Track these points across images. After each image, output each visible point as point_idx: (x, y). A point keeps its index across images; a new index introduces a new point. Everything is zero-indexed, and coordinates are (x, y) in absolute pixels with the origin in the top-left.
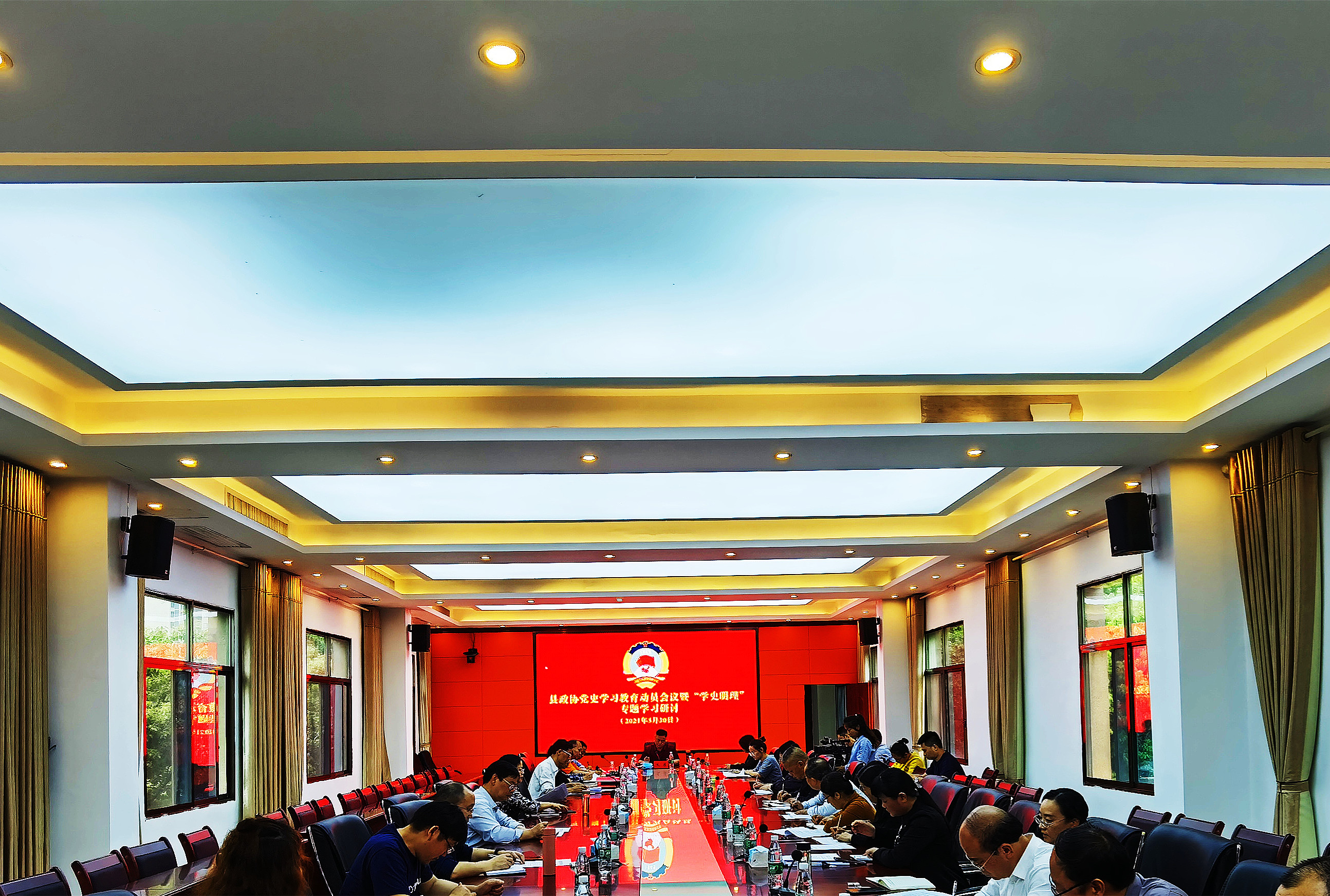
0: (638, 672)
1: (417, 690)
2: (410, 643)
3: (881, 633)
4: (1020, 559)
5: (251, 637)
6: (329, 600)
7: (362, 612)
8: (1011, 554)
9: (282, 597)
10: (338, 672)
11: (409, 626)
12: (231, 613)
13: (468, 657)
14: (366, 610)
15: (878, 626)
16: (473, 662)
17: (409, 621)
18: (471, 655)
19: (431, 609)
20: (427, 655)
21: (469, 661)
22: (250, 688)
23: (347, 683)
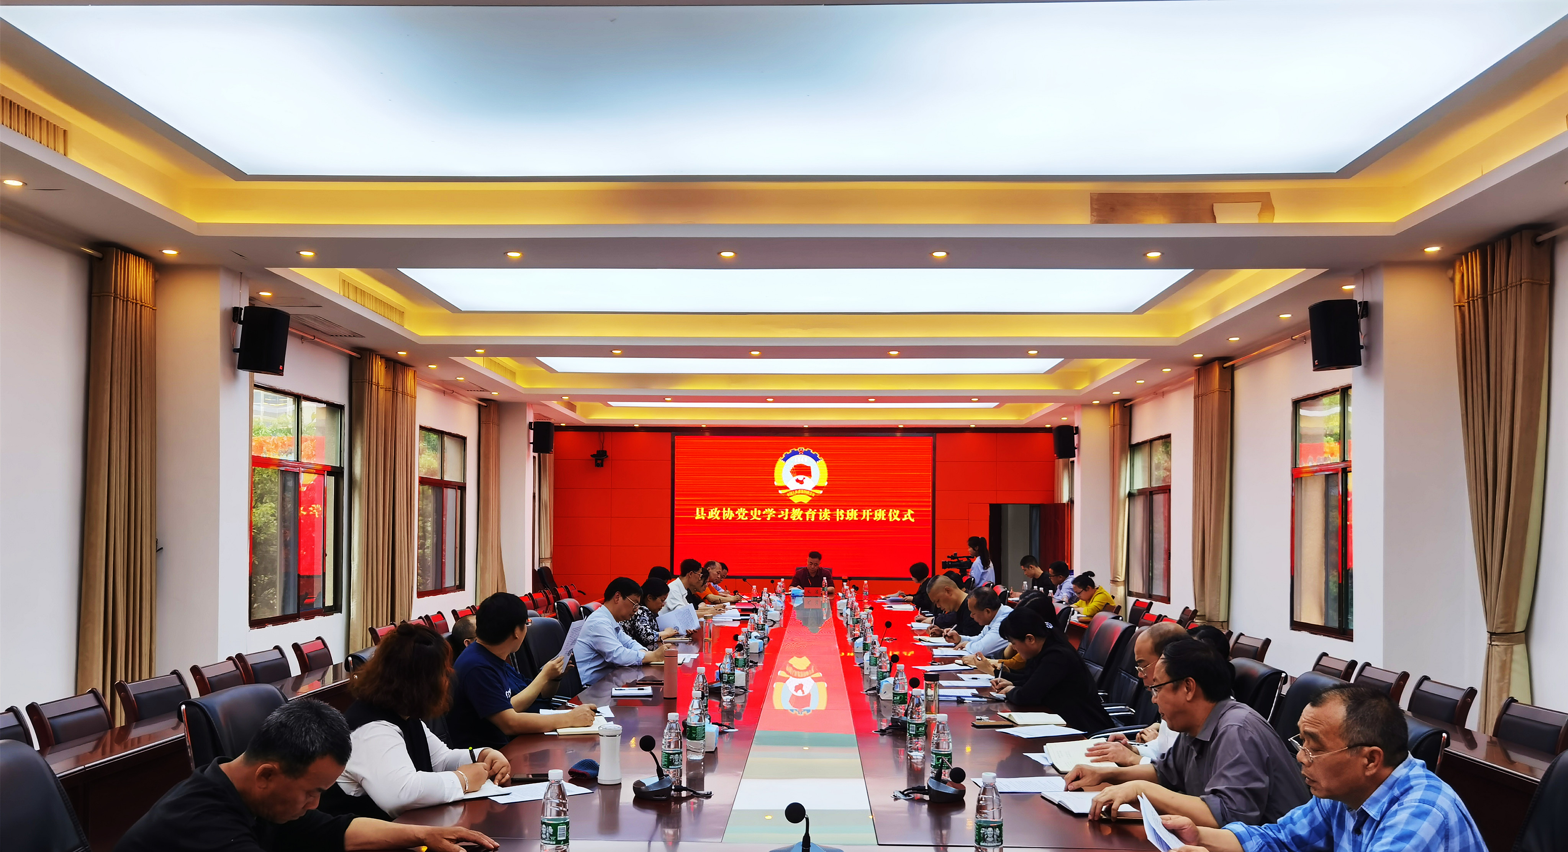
0: (792, 484)
1: (537, 498)
2: (531, 443)
3: (1079, 444)
4: (1233, 365)
5: (362, 434)
6: (444, 393)
7: (479, 406)
8: (1223, 359)
9: (394, 391)
10: (452, 475)
11: (530, 423)
12: (341, 408)
13: (596, 460)
14: (484, 404)
15: (1076, 436)
16: (602, 466)
17: (530, 418)
18: (600, 458)
19: (555, 405)
20: (549, 458)
21: (597, 465)
22: (360, 490)
23: (461, 488)
